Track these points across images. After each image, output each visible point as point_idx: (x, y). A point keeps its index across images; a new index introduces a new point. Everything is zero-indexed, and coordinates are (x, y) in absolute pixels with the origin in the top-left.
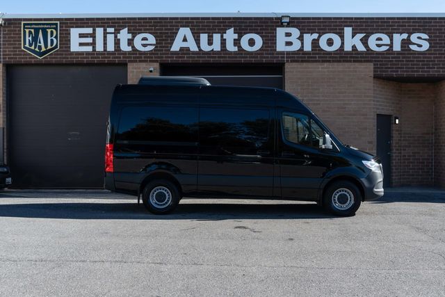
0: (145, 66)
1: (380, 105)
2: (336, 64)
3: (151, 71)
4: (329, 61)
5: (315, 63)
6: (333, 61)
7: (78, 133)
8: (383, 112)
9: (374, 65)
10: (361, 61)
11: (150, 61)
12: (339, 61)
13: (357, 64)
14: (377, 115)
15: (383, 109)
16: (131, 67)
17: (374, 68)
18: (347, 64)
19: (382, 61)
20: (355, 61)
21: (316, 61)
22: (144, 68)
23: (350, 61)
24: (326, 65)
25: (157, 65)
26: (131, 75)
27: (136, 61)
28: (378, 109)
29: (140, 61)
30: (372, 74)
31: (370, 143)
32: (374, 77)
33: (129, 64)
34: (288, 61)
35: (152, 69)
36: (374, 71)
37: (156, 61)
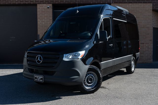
0: (45, 5)
1: (154, 23)
2: (135, 4)
3: (48, 8)
4: (132, 3)
5: (125, 4)
6: (134, 3)
7: (15, 37)
8: (156, 27)
9: (153, 4)
10: (146, 3)
11: (48, 3)
12: (137, 3)
13: (145, 4)
14: (153, 28)
15: (155, 25)
16: (39, 6)
17: (153, 6)
18: (140, 4)
19: (156, 3)
20: (144, 3)
21: (126, 3)
22: (45, 6)
23: (142, 3)
24: (130, 4)
25: (51, 5)
26: (39, 9)
27: (41, 3)
28: (153, 25)
29: (43, 3)
30: (151, 9)
31: (150, 40)
32: (152, 10)
33: (38, 4)
34: (112, 3)
35: (49, 7)
36: (153, 7)
37: (51, 3)
